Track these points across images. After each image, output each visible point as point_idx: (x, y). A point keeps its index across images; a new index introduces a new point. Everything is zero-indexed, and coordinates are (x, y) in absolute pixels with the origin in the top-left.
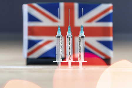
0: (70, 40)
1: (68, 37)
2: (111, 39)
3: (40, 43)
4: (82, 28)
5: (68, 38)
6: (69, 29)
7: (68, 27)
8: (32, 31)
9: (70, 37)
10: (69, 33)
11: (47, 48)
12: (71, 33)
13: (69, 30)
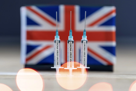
0: (72, 45)
1: (70, 42)
2: (114, 44)
3: (39, 49)
4: (85, 33)
5: (69, 44)
6: (71, 33)
7: (70, 31)
8: (30, 36)
9: (72, 42)
10: (71, 38)
11: (46, 53)
12: (73, 38)
13: (71, 35)
